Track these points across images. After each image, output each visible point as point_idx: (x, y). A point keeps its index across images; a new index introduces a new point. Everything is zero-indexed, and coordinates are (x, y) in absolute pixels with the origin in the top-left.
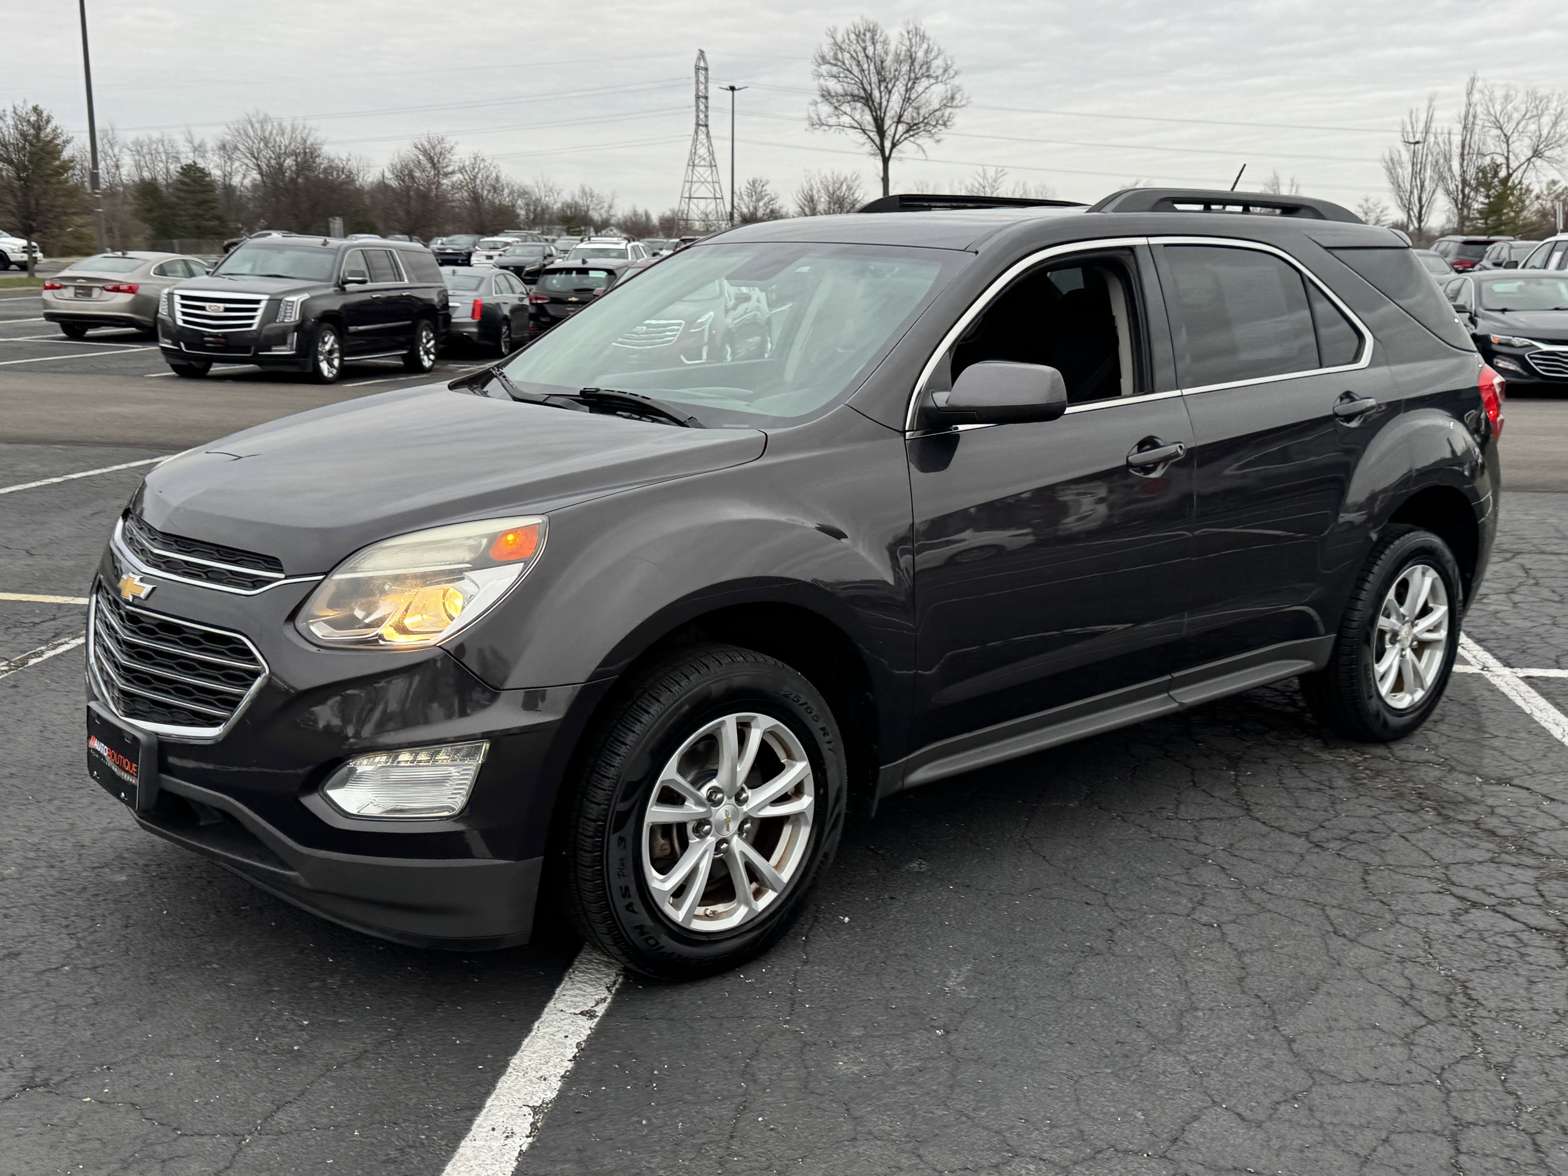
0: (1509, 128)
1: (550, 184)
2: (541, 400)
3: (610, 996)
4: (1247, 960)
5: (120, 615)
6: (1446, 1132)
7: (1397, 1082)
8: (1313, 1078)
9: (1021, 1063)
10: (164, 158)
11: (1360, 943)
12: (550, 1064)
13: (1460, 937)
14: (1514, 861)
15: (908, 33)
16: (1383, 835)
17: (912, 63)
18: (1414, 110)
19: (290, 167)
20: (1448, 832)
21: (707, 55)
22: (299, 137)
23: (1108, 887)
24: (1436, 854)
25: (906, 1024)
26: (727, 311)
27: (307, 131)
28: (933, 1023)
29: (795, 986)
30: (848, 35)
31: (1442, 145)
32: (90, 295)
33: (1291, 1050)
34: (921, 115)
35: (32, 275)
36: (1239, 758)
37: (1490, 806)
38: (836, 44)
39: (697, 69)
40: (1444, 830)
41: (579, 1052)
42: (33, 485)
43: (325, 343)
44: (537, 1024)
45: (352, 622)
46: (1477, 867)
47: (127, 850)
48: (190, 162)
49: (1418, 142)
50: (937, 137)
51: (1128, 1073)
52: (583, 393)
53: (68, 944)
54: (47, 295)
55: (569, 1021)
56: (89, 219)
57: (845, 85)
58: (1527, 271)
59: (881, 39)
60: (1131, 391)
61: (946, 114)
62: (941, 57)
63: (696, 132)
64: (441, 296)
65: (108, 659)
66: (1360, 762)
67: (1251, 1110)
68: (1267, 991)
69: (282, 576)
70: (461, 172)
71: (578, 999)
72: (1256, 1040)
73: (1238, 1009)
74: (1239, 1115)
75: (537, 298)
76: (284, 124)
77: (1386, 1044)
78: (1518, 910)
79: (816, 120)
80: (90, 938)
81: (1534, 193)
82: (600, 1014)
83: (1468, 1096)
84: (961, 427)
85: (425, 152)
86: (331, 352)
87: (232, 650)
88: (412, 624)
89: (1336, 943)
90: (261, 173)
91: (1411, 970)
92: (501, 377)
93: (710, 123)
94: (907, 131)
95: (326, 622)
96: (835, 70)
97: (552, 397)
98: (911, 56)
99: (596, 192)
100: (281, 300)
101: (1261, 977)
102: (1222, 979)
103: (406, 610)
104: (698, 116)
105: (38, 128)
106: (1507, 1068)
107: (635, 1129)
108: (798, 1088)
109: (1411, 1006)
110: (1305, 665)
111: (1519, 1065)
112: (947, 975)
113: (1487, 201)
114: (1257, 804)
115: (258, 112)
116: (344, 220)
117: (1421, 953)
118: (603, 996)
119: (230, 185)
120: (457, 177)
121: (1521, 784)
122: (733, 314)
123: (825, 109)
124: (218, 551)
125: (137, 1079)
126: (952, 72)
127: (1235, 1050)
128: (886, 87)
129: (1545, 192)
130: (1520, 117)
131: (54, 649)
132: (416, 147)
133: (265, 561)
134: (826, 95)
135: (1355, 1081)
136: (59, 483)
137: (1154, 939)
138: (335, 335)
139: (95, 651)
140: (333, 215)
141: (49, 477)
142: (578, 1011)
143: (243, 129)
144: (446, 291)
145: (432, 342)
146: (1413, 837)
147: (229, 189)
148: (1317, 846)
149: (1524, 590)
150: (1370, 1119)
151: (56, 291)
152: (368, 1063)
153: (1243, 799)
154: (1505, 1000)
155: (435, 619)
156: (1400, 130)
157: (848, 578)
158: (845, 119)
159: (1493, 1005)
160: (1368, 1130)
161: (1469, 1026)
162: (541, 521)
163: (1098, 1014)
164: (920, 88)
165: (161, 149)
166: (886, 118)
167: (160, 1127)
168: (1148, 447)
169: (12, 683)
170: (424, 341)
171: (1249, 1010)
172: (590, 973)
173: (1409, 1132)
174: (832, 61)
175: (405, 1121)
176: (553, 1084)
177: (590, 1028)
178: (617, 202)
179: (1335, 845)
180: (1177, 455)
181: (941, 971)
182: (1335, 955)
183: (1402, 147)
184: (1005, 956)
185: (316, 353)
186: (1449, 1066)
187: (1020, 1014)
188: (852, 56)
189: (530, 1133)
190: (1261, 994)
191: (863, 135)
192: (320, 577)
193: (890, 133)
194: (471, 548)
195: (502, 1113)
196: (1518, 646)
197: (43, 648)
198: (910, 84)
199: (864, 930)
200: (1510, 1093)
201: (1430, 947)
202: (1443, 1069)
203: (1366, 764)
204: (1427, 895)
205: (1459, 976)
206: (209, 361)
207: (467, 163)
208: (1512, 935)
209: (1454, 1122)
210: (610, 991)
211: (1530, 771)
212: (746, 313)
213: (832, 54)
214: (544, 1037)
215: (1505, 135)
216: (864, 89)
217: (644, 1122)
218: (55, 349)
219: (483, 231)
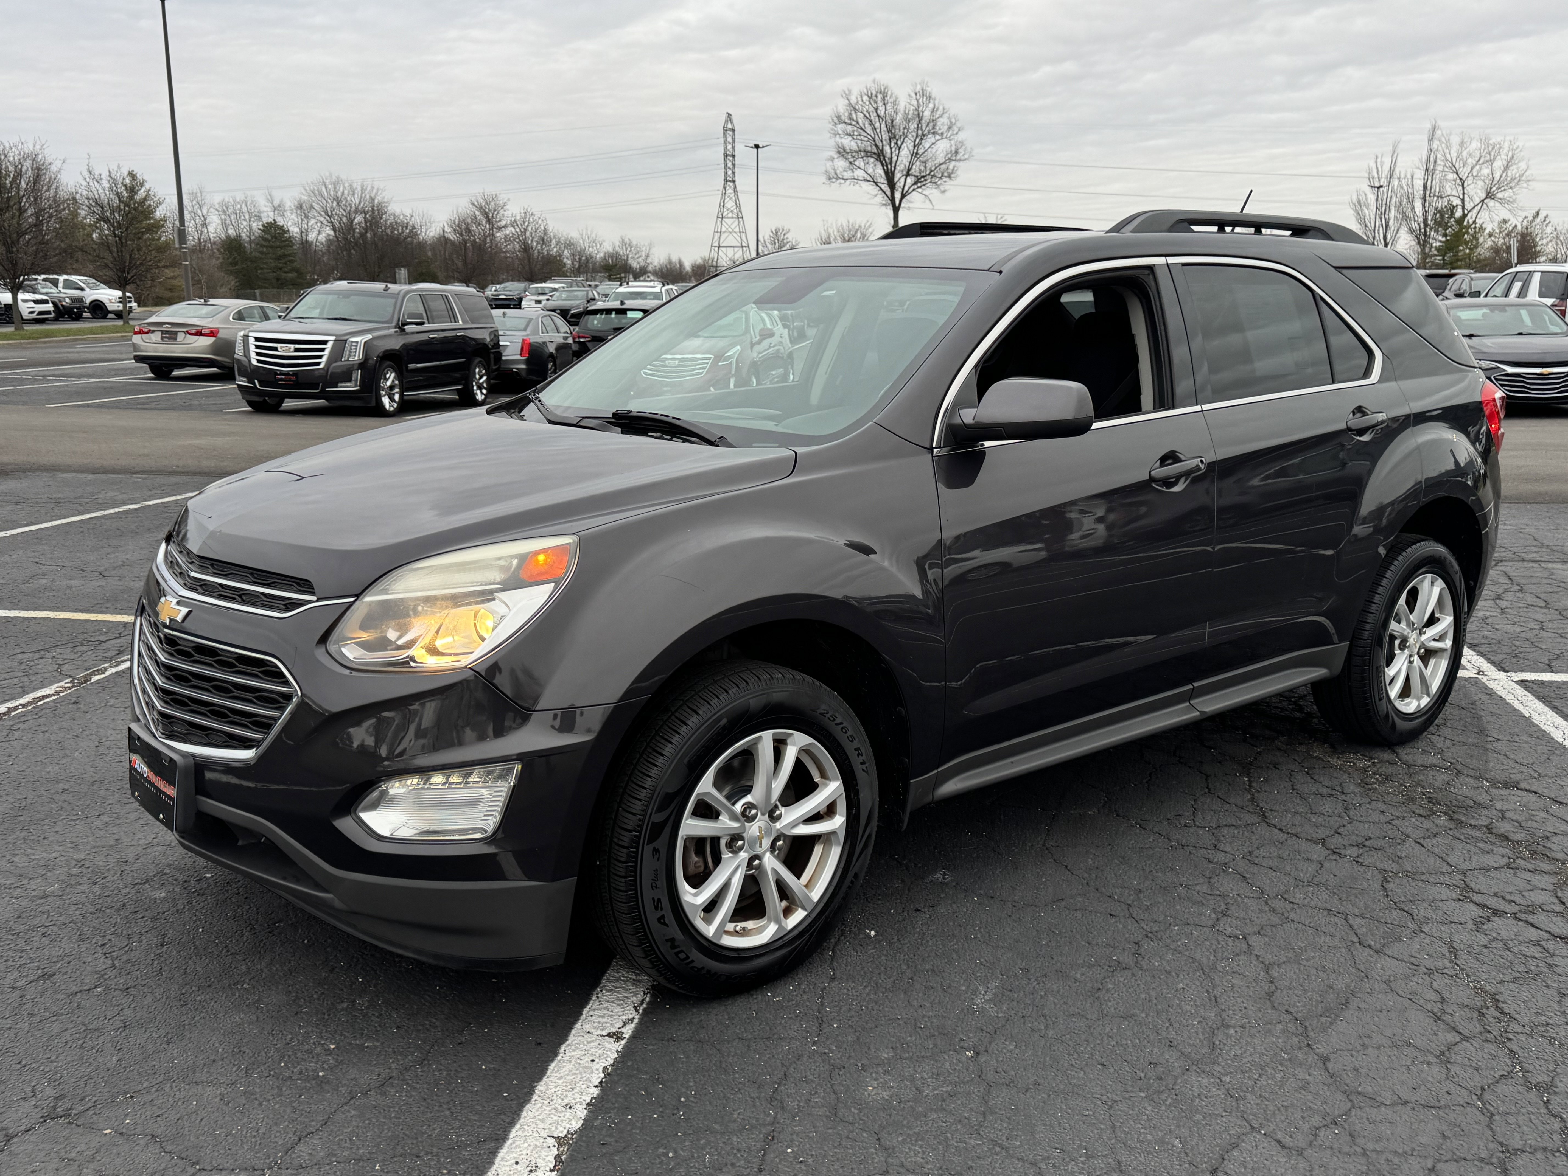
0: (1464, 173)
1: (594, 235)
2: (575, 423)
3: (637, 1017)
4: (1274, 973)
5: (159, 637)
6: (1494, 1160)
7: (1437, 1104)
8: (1351, 1101)
9: (1053, 1087)
10: (247, 217)
11: (1385, 954)
12: (576, 1091)
13: (1485, 946)
14: (1531, 867)
15: (916, 94)
16: (1399, 841)
17: (920, 121)
18: (1380, 156)
19: (359, 223)
20: (1462, 837)
21: (734, 118)
22: (368, 197)
23: (1132, 897)
24: (1452, 860)
25: (935, 1045)
26: (752, 345)
27: (375, 191)
28: (962, 1044)
29: (823, 1004)
30: (861, 97)
31: (1405, 188)
32: (175, 339)
33: (1327, 1069)
34: (928, 168)
35: (126, 322)
36: (1251, 764)
37: (1501, 811)
38: (850, 105)
39: (725, 130)
40: (1458, 835)
41: (605, 1077)
42: (112, 511)
43: (387, 380)
44: (563, 1047)
45: (383, 644)
46: (1493, 873)
47: (169, 865)
48: (271, 220)
49: (1381, 186)
50: (942, 188)
51: (1163, 1097)
52: (615, 415)
53: (103, 964)
54: (137, 339)
55: (596, 1044)
56: (178, 271)
57: (859, 142)
58: (1489, 300)
59: (892, 100)
60: (1151, 407)
61: (951, 167)
62: (946, 115)
63: (725, 188)
64: (492, 337)
65: (148, 680)
66: (1369, 766)
67: (1291, 1137)
68: (1298, 1007)
69: (314, 598)
70: (514, 227)
71: (605, 1020)
72: (1290, 1060)
73: (1269, 1026)
74: (1279, 1142)
75: (579, 337)
76: (355, 185)
77: (1422, 1063)
78: (1540, 918)
79: (832, 174)
80: (125, 958)
81: (1487, 231)
82: (627, 1036)
83: (1511, 1119)
84: (987, 444)
85: (480, 208)
86: (392, 388)
87: (266, 673)
88: (443, 646)
89: (1363, 954)
90: (334, 230)
91: (1439, 982)
92: (537, 402)
93: (737, 179)
94: (915, 183)
95: (357, 644)
96: (849, 128)
97: (585, 420)
98: (919, 114)
99: (634, 243)
100: (346, 341)
101: (1290, 992)
102: (1251, 994)
103: (437, 632)
104: (726, 173)
105: (132, 190)
106: (1548, 1088)
107: (661, 1163)
108: (827, 1116)
109: (1443, 1021)
110: (1317, 673)
111: (1560, 1085)
112: (975, 992)
113: (1444, 239)
114: (1271, 810)
115: (331, 175)
116: (408, 271)
117: (1448, 965)
118: (631, 1017)
119: (307, 241)
120: (510, 230)
121: (1528, 787)
122: (757, 348)
123: (841, 164)
124: (252, 574)
125: (159, 1108)
126: (956, 129)
127: (1270, 1071)
128: (896, 143)
129: (1498, 231)
130: (1474, 162)
131: (116, 666)
132: (473, 204)
133: (298, 584)
134: (842, 152)
135: (1393, 1104)
136: (135, 509)
137: (1180, 953)
138: (396, 372)
139: (138, 672)
140: (399, 265)
141: (128, 504)
142: (604, 1033)
143: (318, 191)
144: (497, 331)
145: (485, 378)
146: (1427, 843)
147: (306, 245)
148: (1335, 852)
149: (1509, 596)
150: (1414, 1145)
151: (143, 336)
152: (393, 1091)
153: (1258, 806)
154: (1537, 1014)
155: (467, 640)
156: (1367, 175)
157: (873, 594)
158: (859, 173)
159: (1526, 1020)
160: (1413, 1158)
161: (1504, 1042)
162: (571, 541)
163: (1129, 1033)
164: (926, 144)
165: (244, 209)
166: (896, 171)
167: (178, 1161)
168: (1170, 461)
169: (74, 700)
170: (477, 376)
171: (1280, 1026)
172: (618, 992)
173: (1456, 1161)
174: (847, 121)
175: (427, 1154)
176: (578, 1112)
177: (617, 1051)
178: (653, 251)
179: (1352, 852)
180: (1197, 468)
181: (968, 987)
182: (1362, 967)
183: (1368, 190)
184: (1032, 971)
185: (378, 388)
186: (1489, 1087)
187: (1051, 1033)
188: (865, 116)
189: (554, 1167)
190: (1291, 1010)
191: (875, 187)
192: (352, 600)
193: (899, 185)
194: (503, 569)
195: (526, 1145)
196: (1509, 651)
197: (106, 665)
198: (917, 140)
199: (890, 944)
200: (1555, 1116)
201: (1455, 958)
202: (1483, 1089)
203: (1375, 769)
204: (1448, 903)
205: (1488, 988)
206: (282, 397)
207: (518, 218)
208: (1537, 944)
209: (1500, 1149)
210: (637, 1011)
211: (1536, 775)
212: (770, 347)
213: (846, 114)
214: (570, 1062)
215: (1461, 179)
216: (876, 146)
217: (671, 1155)
218: (144, 388)
219: (532, 278)
